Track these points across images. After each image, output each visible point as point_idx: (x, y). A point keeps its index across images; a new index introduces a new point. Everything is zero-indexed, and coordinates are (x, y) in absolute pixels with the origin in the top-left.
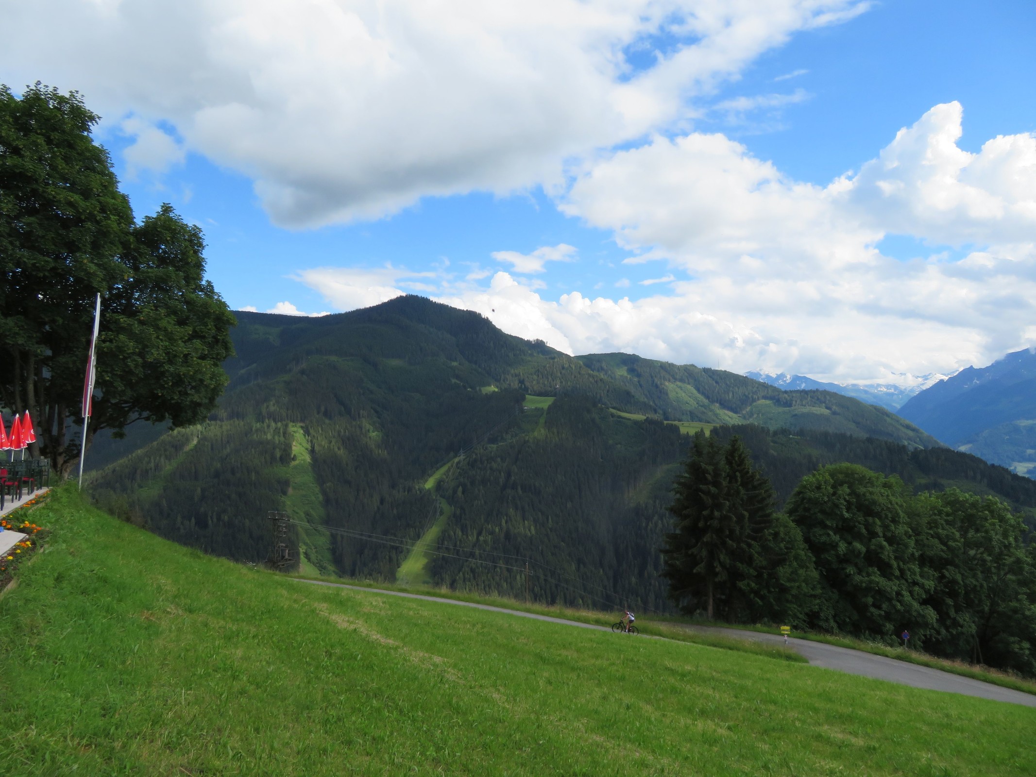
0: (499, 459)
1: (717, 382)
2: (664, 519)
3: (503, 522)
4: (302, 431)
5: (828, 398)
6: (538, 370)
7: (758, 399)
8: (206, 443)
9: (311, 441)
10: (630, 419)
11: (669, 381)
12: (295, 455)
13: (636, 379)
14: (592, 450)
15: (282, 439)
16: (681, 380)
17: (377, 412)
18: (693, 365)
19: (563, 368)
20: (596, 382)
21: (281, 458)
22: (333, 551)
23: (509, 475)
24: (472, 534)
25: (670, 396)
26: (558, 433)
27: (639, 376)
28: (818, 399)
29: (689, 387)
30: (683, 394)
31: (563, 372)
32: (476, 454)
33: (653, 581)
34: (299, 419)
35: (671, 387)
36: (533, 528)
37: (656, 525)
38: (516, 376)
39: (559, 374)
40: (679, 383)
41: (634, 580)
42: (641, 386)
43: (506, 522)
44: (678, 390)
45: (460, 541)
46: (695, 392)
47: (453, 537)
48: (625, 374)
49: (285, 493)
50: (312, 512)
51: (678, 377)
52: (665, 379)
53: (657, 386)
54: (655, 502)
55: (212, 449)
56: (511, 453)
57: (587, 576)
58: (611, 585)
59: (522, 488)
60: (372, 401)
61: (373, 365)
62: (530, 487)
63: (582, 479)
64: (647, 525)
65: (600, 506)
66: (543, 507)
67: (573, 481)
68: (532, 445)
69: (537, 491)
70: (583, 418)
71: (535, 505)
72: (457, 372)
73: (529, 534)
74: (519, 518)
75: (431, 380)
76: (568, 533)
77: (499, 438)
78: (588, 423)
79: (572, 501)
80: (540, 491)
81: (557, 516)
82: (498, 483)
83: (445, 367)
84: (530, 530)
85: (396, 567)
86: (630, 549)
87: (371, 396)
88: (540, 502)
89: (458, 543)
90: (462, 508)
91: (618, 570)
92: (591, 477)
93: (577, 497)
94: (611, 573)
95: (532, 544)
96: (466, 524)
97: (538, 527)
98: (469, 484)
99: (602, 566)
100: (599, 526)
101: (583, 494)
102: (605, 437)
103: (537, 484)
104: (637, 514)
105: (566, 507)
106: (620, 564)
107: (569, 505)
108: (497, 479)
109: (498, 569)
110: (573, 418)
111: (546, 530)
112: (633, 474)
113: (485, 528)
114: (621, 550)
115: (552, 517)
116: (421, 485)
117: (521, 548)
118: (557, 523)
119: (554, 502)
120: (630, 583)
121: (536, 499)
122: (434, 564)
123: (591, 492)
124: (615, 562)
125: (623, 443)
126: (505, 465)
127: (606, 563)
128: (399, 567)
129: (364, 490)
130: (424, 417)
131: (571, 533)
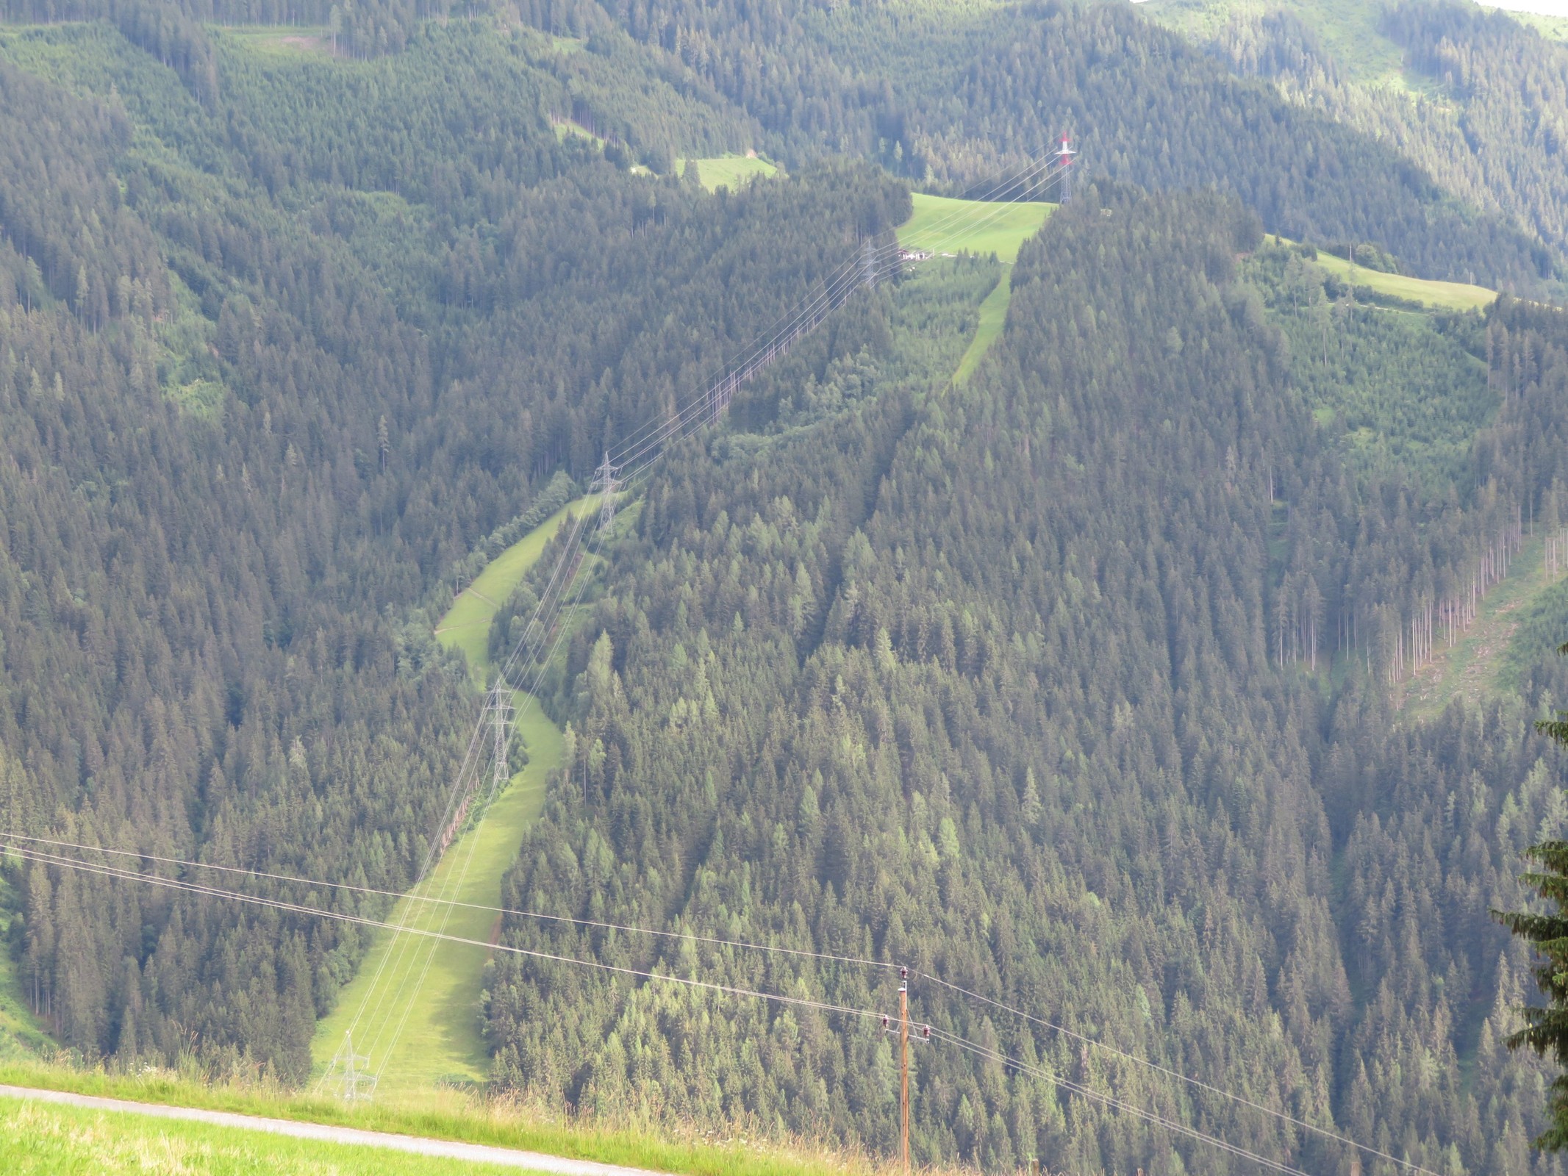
0: (785, 505)
10: (1414, 306)
13: (1450, 110)
14: (1231, 457)
17: (197, 284)
19: (1093, 58)
20: (1256, 123)
23: (834, 579)
24: (664, 855)
32: (677, 482)
33: (1520, 1075)
36: (949, 827)
39: (1073, 93)
41: (1428, 1065)
42: (1473, 143)
45: (609, 888)
47: (575, 874)
54: (1532, 702)
56: (843, 475)
57: (1206, 1050)
58: (1324, 1091)
59: (896, 641)
60: (174, 231)
61: (173, 60)
62: (936, 633)
63: (1184, 596)
64: (1495, 812)
65: (1270, 723)
66: (997, 728)
67: (1143, 603)
68: (941, 434)
69: (971, 652)
70: (1190, 303)
71: (960, 720)
72: (576, 85)
73: (934, 857)
74: (886, 778)
75: (455, 128)
76: (1116, 852)
77: (786, 403)
78: (1215, 324)
79: (1135, 701)
80: (982, 654)
81: (1066, 769)
82: (784, 619)
83: (518, 64)
84: (935, 838)
85: (312, 1011)
86: (1412, 924)
87: (167, 209)
88: (982, 705)
89: (598, 900)
90: (612, 737)
91: (1355, 1022)
92: (1225, 584)
93: (1159, 680)
94: (1321, 1036)
95: (944, 903)
96: (634, 814)
97: (976, 823)
98: (643, 621)
99: (1277, 1000)
100: (1268, 819)
101: (1189, 664)
102: (1293, 394)
103: (969, 621)
104: (1447, 758)
105: (1109, 729)
106: (1363, 993)
107: (1123, 717)
108: (776, 597)
109: (788, 1019)
110: (1140, 301)
111: (1012, 838)
112: (1427, 570)
113: (728, 830)
114: (1368, 928)
115: (1039, 776)
116: (418, 630)
117: (896, 920)
118: (1066, 804)
119: (1050, 706)
120: (1410, 1083)
121: (962, 689)
122: (485, 996)
123: (1228, 655)
124: (1339, 983)
125: (1384, 419)
126: (813, 530)
127: (1296, 988)
128: (322, 1014)
129: (150, 658)
130: (422, 305)
131: (1130, 851)
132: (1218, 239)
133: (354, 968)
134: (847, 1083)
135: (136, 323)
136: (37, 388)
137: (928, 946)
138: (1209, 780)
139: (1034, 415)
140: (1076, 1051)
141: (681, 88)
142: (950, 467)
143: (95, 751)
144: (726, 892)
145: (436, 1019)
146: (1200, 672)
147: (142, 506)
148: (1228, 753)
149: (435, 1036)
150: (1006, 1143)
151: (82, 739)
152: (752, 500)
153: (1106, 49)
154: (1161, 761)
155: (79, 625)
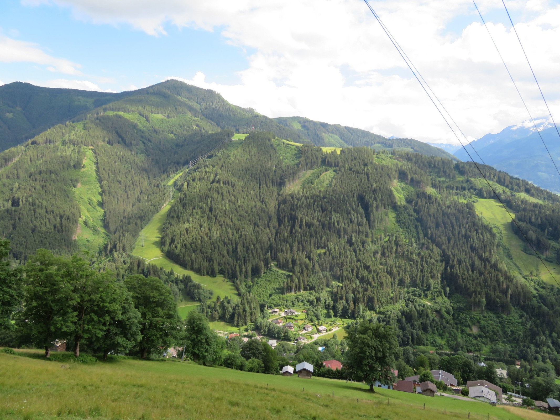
0: (211, 166)
1: (352, 134)
2: (308, 200)
3: (209, 202)
4: (91, 152)
5: (413, 142)
6: (247, 123)
7: (374, 144)
8: (26, 157)
9: (96, 157)
10: (294, 145)
11: (325, 132)
12: (84, 165)
13: (306, 131)
14: (269, 162)
15: (77, 155)
16: (332, 133)
17: (144, 143)
18: (339, 125)
20: (281, 130)
21: (74, 166)
22: (103, 221)
23: (216, 175)
24: (189, 208)
25: (325, 141)
26: (249, 152)
27: (308, 129)
28: (407, 143)
29: (336, 136)
30: (333, 140)
31: (262, 124)
32: (199, 164)
33: (297, 235)
34: (90, 144)
35: (326, 136)
36: (227, 205)
37: (303, 203)
38: (234, 126)
39: (259, 125)
40: (331, 134)
41: (286, 234)
42: (309, 135)
43: (211, 201)
44: (330, 138)
45: (181, 213)
46: (340, 139)
47: (177, 211)
48: (300, 128)
49: (75, 187)
50: (93, 198)
51: (330, 130)
52: (322, 131)
53: (318, 135)
54: (303, 190)
55: (31, 160)
56: (219, 163)
57: (258, 233)
58: (273, 238)
59: (223, 183)
60: (142, 137)
61: (145, 118)
62: (228, 182)
63: (262, 178)
64: (297, 203)
65: (271, 193)
66: (235, 193)
67: (257, 179)
68: (232, 158)
69: (233, 184)
70: (265, 144)
71: (231, 192)
72: (197, 122)
73: (225, 209)
74: (220, 199)
75: (181, 127)
76: (250, 209)
77: (214, 155)
78: (269, 146)
79: (254, 191)
80: (234, 184)
81: (244, 198)
82: (209, 180)
83: (190, 120)
84: (225, 206)
85: (140, 228)
86: (286, 217)
87: (142, 134)
88: (234, 190)
89: (180, 214)
90: (185, 194)
91: (279, 229)
92: (267, 177)
93: (258, 188)
94: (274, 231)
95: (225, 214)
96: (186, 203)
97: (231, 205)
98: (191, 180)
99: (269, 227)
100: (270, 205)
101: (261, 186)
102: (278, 155)
103: (233, 180)
104: (292, 197)
105: (250, 194)
106: (280, 225)
107: (252, 192)
108: (208, 178)
109: (203, 229)
110: (259, 143)
111: (235, 206)
112: (292, 175)
113: (198, 205)
114: (281, 218)
115: (240, 199)
116: (165, 183)
117: (218, 216)
118: (244, 203)
119: (243, 191)
120: (284, 236)
121: (231, 189)
122: (163, 226)
123: (267, 186)
124: (277, 225)
125: (289, 158)
126: (214, 169)
127: (271, 225)
128: (142, 229)
129: (129, 187)
130: (174, 147)
131: (252, 209)
132: (270, 136)
133: (147, 223)
134: (210, 237)
135: (134, 147)
136: (118, 153)
137: (222, 220)
138: (263, 200)
139: (244, 156)
140: (241, 233)
141: (211, 124)
142: (233, 162)
143: (119, 197)
144: (197, 213)
145: (157, 229)
146: (263, 187)
147: (132, 169)
148: (265, 197)
149: (157, 231)
150: (231, 244)
151: (118, 195)
152: (207, 166)
153: (263, 121)
154: (257, 198)
155: (120, 182)
